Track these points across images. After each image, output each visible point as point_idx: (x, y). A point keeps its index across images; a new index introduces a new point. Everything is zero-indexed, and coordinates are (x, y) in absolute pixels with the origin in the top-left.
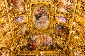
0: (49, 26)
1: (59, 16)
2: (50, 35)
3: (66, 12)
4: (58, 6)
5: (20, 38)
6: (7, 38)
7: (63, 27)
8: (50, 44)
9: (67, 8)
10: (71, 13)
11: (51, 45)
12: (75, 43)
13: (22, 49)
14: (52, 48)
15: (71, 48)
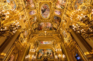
0: (50, 17)
1: (56, 10)
2: (50, 22)
3: (60, 8)
4: (56, 4)
7: (58, 18)
8: (50, 27)
9: (61, 5)
10: (63, 8)
11: (50, 28)
12: (63, 27)
14: (51, 29)
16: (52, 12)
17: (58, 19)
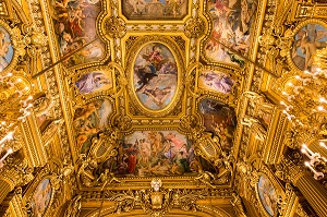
0: (180, 103)
1: (209, 72)
2: (183, 130)
3: (228, 60)
4: (204, 43)
5: (90, 139)
6: (51, 138)
7: (219, 107)
8: (180, 157)
9: (232, 50)
10: (242, 64)
11: (182, 161)
12: (253, 155)
13: (96, 173)
14: (186, 168)
15: (243, 169)
16: (189, 79)
17: (223, 114)
